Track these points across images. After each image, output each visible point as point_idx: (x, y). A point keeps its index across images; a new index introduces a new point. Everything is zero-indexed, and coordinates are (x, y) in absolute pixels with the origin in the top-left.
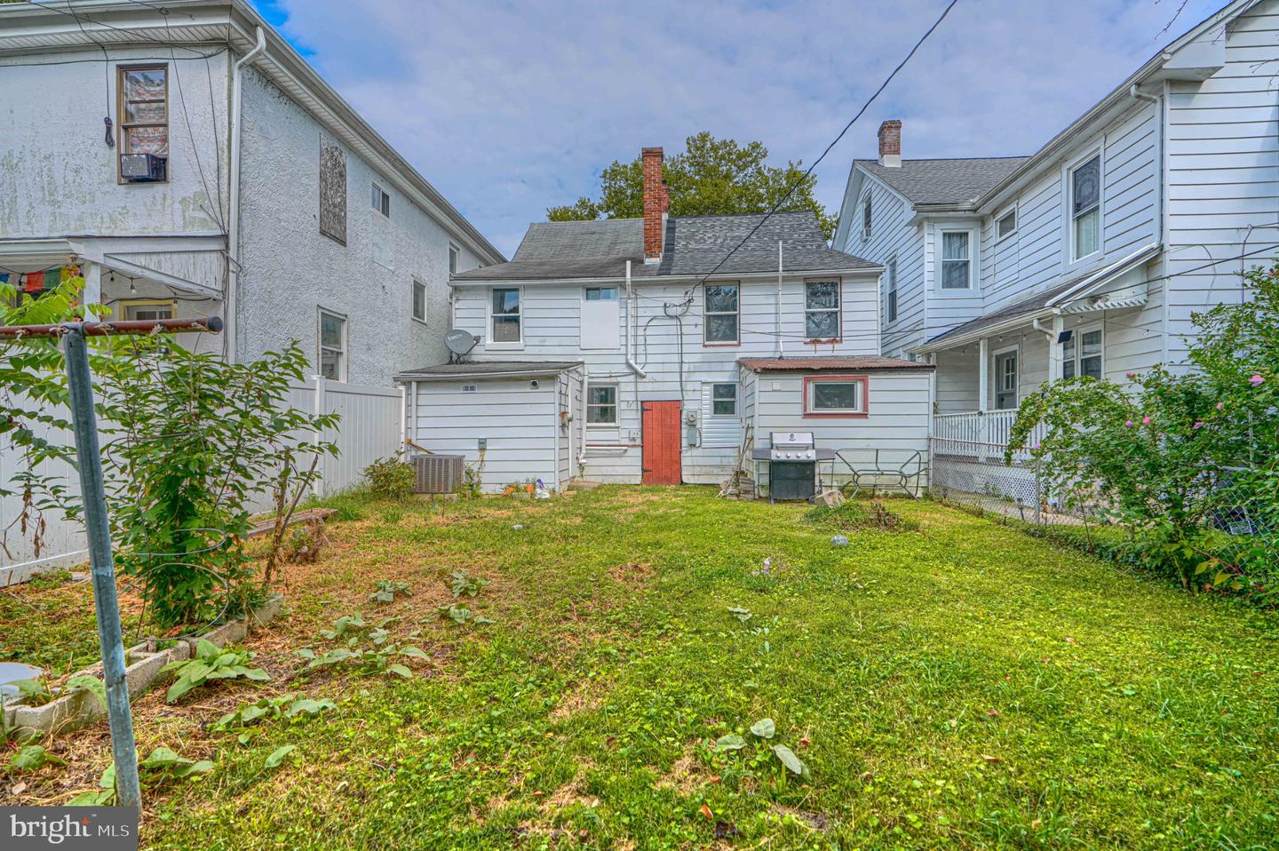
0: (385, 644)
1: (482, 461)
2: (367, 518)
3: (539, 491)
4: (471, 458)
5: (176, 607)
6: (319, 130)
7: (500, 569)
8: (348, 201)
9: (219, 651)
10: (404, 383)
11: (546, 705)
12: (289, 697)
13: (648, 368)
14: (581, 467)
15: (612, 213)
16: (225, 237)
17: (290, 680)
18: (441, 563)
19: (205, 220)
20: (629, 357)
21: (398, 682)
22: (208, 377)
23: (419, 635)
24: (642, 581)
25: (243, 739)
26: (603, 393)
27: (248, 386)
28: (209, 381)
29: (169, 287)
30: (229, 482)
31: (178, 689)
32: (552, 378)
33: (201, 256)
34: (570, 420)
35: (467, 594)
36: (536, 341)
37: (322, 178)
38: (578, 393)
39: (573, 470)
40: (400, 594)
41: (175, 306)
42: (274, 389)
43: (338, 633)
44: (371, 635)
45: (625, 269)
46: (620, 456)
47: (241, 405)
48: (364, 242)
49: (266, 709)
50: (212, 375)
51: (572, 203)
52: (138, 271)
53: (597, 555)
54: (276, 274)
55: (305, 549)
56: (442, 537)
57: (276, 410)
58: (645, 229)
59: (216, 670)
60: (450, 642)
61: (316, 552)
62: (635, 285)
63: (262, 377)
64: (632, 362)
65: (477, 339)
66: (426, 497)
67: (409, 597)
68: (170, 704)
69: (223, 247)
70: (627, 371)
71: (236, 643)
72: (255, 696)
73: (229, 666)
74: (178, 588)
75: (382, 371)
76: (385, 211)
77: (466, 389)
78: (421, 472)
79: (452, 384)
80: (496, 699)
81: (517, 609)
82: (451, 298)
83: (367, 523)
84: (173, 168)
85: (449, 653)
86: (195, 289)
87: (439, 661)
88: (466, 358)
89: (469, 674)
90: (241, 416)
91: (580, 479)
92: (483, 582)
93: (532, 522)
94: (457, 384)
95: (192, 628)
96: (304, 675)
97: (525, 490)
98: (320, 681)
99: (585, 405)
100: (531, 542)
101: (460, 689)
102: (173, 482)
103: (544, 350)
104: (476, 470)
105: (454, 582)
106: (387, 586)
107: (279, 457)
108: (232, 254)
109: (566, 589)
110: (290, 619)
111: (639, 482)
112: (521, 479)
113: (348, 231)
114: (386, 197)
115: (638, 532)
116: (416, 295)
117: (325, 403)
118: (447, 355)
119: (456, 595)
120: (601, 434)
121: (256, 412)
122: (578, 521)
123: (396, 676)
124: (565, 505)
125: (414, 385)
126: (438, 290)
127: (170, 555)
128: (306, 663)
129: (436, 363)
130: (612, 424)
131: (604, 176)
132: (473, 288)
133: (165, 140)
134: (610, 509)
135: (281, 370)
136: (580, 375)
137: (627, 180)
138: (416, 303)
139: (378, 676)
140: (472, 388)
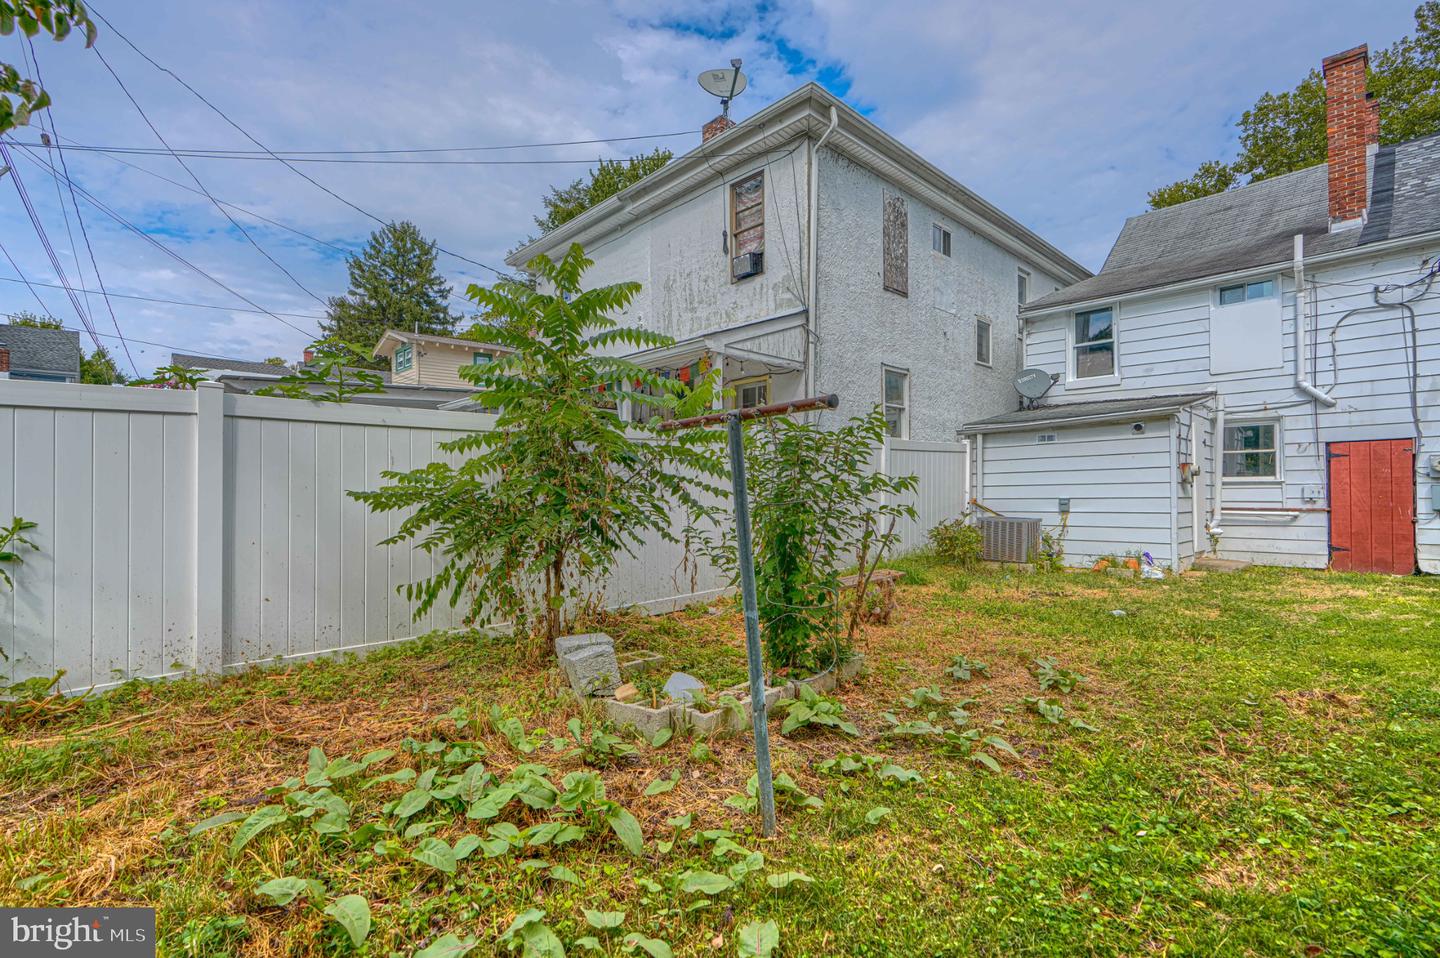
0: (967, 727)
1: (1064, 526)
2: (933, 584)
3: (1145, 568)
4: (1050, 521)
5: (784, 650)
6: (882, 185)
7: (1099, 664)
8: (909, 249)
9: (817, 697)
10: (968, 437)
11: (1190, 862)
12: (879, 758)
13: (1338, 392)
14: (1214, 539)
15: (1259, 170)
16: (806, 312)
17: (876, 740)
18: (1023, 645)
19: (790, 300)
20: (1300, 377)
21: (985, 773)
22: (808, 446)
23: (1002, 725)
24: (1345, 721)
25: (844, 787)
26: (1250, 433)
27: (837, 450)
28: (809, 448)
29: (766, 364)
30: (823, 542)
31: (789, 725)
32: (1166, 419)
33: (787, 334)
34: (1196, 474)
35: (1057, 688)
36: (1139, 371)
37: (886, 234)
38: (1207, 437)
39: (1200, 542)
40: (978, 674)
41: (770, 381)
42: (860, 453)
43: (918, 704)
44: (952, 713)
45: (1292, 247)
46: (1285, 525)
47: (831, 469)
48: (925, 289)
49: (860, 765)
50: (810, 443)
51: (1187, 175)
52: (745, 355)
53: (1254, 669)
54: (846, 338)
55: (878, 610)
56: (1020, 615)
57: (862, 474)
58: (1330, 180)
59: (816, 715)
60: (1042, 743)
61: (887, 614)
62: (1311, 269)
63: (849, 442)
64: (1307, 384)
65: (1055, 378)
66: (996, 566)
67: (987, 678)
68: (784, 736)
69: (804, 321)
70: (1296, 398)
71: (828, 693)
72: (848, 748)
73: (826, 713)
74: (786, 632)
75: (944, 424)
76: (947, 251)
77: (1043, 438)
78: (989, 535)
79: (1027, 434)
80: (1111, 830)
81: (1127, 721)
82: (1021, 332)
83: (933, 589)
84: (769, 260)
85: (1042, 756)
86: (784, 363)
87: (1031, 762)
88: (1041, 402)
89: (1069, 788)
90: (832, 480)
91: (1211, 555)
92: (1079, 678)
93: (1138, 609)
94: (1032, 434)
95: (797, 671)
96: (889, 739)
97: (1126, 565)
98: (904, 749)
99: (1219, 453)
100: (1142, 636)
101: (1062, 804)
102: (783, 539)
103: (1150, 382)
104: (1055, 536)
105: (1040, 671)
106: (964, 662)
107: (862, 519)
108: (811, 327)
109: (1204, 708)
110: (871, 679)
111: (1323, 566)
112: (1120, 551)
113: (909, 281)
114: (947, 235)
115: (1328, 642)
116: (980, 337)
117: (890, 462)
118: (1016, 400)
119: (1043, 687)
120: (1251, 492)
121: (845, 476)
122: (1214, 614)
123: (981, 765)
124: (1188, 590)
125: (980, 438)
126: (1005, 324)
127: (781, 604)
128: (889, 728)
129: (1002, 411)
130: (1270, 479)
131: (1244, 122)
132: (1050, 316)
133: (762, 237)
134: (1269, 603)
135: (864, 434)
136: (1210, 410)
137: (1287, 114)
138: (980, 345)
139: (962, 760)
140: (1051, 438)
